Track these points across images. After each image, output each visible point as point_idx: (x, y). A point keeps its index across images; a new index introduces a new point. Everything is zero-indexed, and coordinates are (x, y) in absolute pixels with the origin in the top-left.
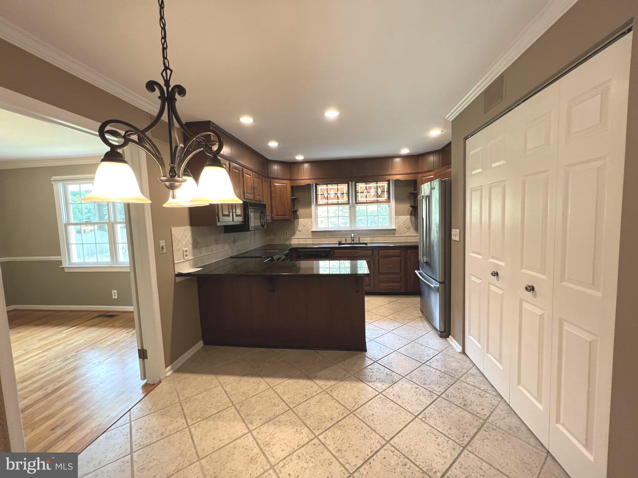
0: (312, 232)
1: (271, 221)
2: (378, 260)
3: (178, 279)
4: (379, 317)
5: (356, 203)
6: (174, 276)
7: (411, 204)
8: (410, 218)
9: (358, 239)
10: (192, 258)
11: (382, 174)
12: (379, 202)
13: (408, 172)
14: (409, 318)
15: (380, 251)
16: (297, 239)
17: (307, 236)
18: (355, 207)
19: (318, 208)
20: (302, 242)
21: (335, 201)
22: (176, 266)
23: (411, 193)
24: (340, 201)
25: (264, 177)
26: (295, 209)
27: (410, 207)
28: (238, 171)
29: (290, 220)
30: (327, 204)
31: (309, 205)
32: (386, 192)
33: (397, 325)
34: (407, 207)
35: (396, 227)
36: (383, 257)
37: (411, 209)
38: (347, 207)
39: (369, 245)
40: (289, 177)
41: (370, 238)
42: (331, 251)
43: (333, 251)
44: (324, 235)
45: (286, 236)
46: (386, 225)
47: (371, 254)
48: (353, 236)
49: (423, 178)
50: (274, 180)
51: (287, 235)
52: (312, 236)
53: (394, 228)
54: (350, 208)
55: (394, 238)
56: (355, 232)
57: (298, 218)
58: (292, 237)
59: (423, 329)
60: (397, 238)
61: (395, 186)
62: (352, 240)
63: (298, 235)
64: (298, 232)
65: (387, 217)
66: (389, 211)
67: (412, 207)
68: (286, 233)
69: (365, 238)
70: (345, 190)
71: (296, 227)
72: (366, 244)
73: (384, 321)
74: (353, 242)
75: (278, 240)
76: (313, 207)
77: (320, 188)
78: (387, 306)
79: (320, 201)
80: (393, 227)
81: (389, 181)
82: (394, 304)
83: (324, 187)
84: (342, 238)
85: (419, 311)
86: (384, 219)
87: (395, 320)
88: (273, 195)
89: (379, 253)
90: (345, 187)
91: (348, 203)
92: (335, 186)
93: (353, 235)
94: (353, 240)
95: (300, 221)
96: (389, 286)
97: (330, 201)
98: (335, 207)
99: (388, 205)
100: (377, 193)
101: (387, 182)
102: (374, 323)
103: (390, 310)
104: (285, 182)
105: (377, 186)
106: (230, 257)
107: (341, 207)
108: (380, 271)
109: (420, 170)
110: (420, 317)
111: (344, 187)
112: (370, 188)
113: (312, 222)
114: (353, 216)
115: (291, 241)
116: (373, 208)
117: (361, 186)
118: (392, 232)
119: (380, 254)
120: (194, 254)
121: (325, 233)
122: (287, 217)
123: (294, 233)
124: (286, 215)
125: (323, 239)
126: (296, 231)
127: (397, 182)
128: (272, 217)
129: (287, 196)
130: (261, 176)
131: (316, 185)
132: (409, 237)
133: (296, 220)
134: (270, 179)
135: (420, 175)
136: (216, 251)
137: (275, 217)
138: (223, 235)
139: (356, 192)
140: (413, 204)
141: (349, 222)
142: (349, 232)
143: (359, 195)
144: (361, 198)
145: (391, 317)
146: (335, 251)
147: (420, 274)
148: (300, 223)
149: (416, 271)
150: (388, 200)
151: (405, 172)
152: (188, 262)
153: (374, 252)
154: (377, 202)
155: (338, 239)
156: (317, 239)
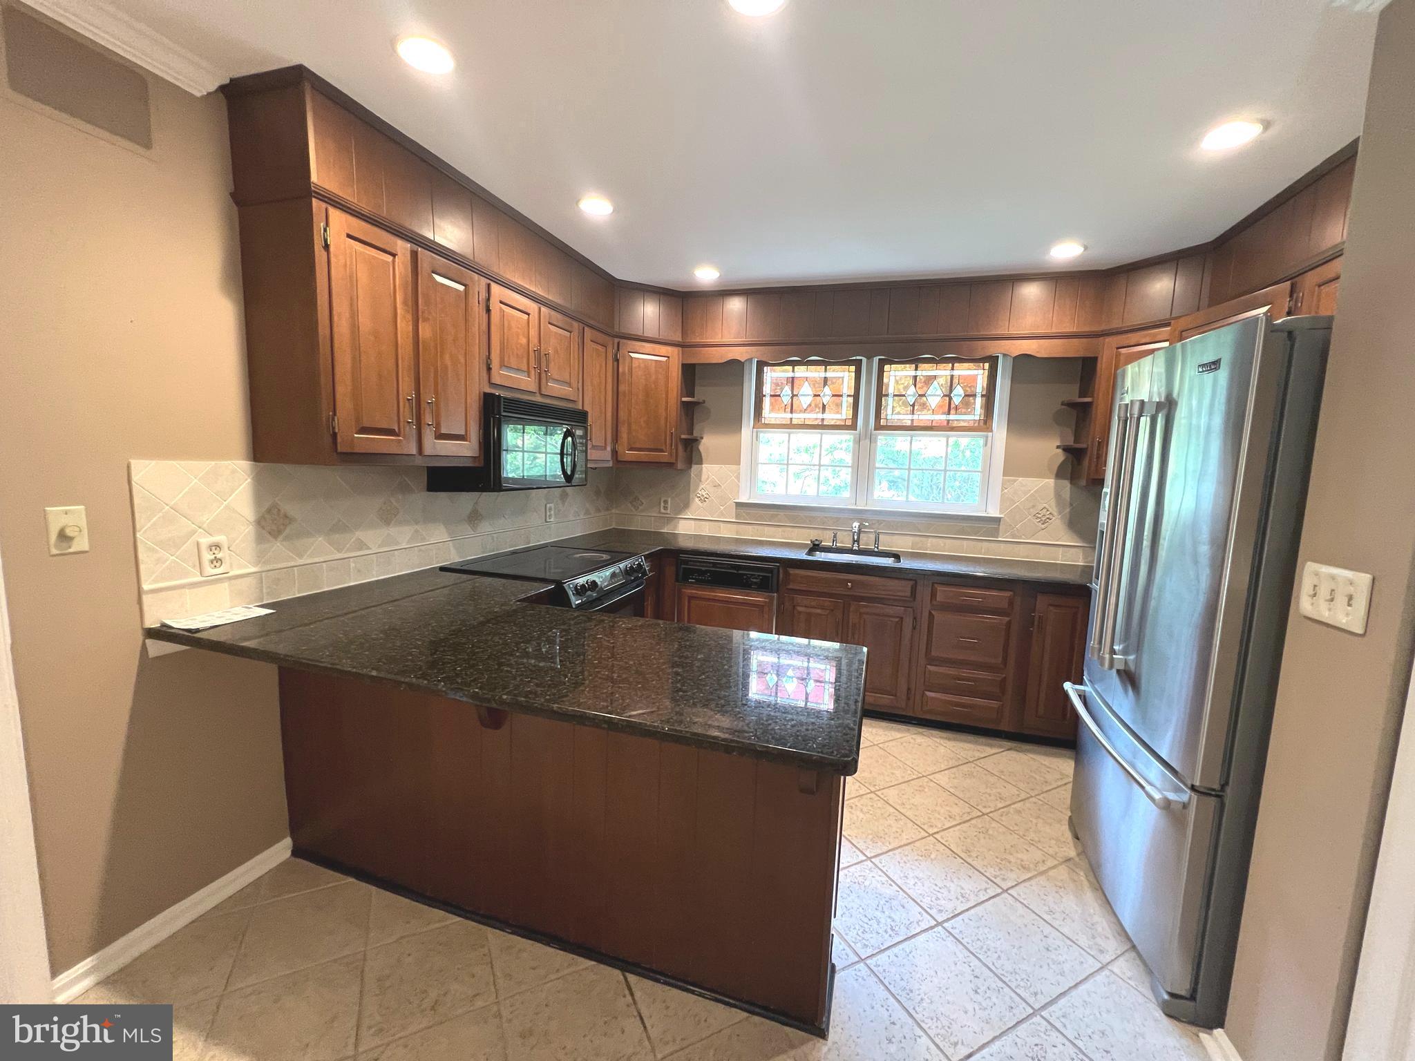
0: (739, 505)
1: (610, 464)
2: (931, 615)
3: (157, 648)
4: (911, 833)
5: (878, 427)
6: (140, 636)
7: (1061, 441)
8: (1056, 484)
9: (873, 536)
10: (253, 569)
11: (975, 333)
12: (953, 429)
13: (1069, 328)
14: (1024, 856)
15: (939, 588)
16: (693, 522)
17: (722, 514)
18: (872, 440)
19: (761, 435)
20: (706, 530)
21: (814, 417)
22: (145, 598)
23: (1072, 405)
24: (830, 417)
25: (591, 327)
26: (696, 434)
27: (1060, 451)
28: (461, 288)
29: (670, 465)
30: (791, 426)
31: (734, 423)
32: (979, 396)
33: (972, 886)
34: (1049, 449)
35: (1001, 512)
36: (946, 607)
37: (1060, 456)
38: (847, 438)
39: (905, 564)
40: (678, 337)
41: (911, 538)
42: (781, 571)
43: (787, 574)
44: (772, 517)
45: (662, 510)
46: (971, 504)
47: (909, 594)
48: (856, 530)
49: (1123, 351)
50: (629, 342)
51: (665, 508)
52: (736, 518)
53: (997, 515)
54: (858, 441)
55: (993, 545)
56: (864, 516)
57: (700, 462)
58: (680, 512)
59: (1083, 941)
60: (1002, 546)
61: (1014, 379)
62: (854, 541)
63: (697, 508)
64: (697, 500)
65: (977, 477)
66: (984, 461)
67: (1066, 449)
68: (666, 502)
69: (896, 537)
70: (847, 387)
71: (692, 488)
72: (897, 557)
73: (926, 855)
74: (855, 548)
75: (642, 520)
76: (747, 431)
77: (771, 374)
78: (943, 779)
79: (768, 414)
80: (994, 512)
81: (993, 361)
82: (970, 775)
83: (783, 373)
84: (825, 532)
85: (1065, 827)
86: (966, 481)
87: (964, 858)
88: (622, 388)
89: (933, 595)
90: (847, 374)
91: (853, 427)
92: (816, 373)
93: (856, 525)
94: (858, 541)
95: (704, 469)
96: (958, 705)
97: (798, 418)
98: (812, 437)
99: (981, 441)
100: (950, 399)
101: (987, 365)
102: (884, 861)
103: (953, 799)
104: (664, 350)
105: (952, 377)
106: (442, 569)
107: (831, 438)
108: (933, 653)
109: (1116, 324)
110: (1069, 860)
111: (843, 376)
112: (930, 380)
113: (738, 478)
114: (863, 468)
115: (675, 527)
116: (932, 446)
117: (898, 375)
118: (988, 526)
119: (940, 598)
120: (260, 557)
121: (772, 512)
122: (664, 456)
123: (686, 505)
124: (662, 451)
125: (766, 528)
126: (693, 499)
127: (1023, 363)
128: (615, 453)
129: (667, 392)
130: (575, 324)
131: (761, 365)
132: (1043, 547)
133: (695, 467)
134: (616, 340)
135: (1112, 341)
136: (380, 546)
137: (629, 455)
138: (421, 498)
139: (880, 395)
140: (1070, 441)
141: (852, 482)
142: (846, 516)
143: (889, 403)
144: (894, 411)
145: (951, 837)
146: (792, 571)
147: (1084, 698)
148: (704, 477)
149: (1068, 686)
150: (985, 422)
151: (1054, 330)
152: (226, 584)
153: (919, 588)
154: (949, 427)
155: (812, 531)
156: (750, 527)
